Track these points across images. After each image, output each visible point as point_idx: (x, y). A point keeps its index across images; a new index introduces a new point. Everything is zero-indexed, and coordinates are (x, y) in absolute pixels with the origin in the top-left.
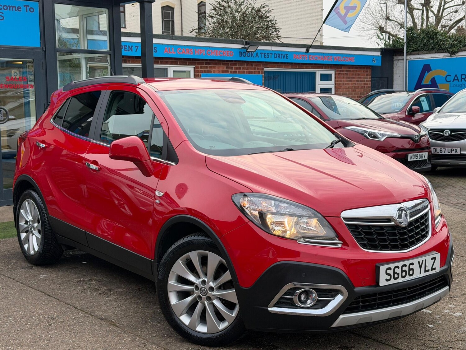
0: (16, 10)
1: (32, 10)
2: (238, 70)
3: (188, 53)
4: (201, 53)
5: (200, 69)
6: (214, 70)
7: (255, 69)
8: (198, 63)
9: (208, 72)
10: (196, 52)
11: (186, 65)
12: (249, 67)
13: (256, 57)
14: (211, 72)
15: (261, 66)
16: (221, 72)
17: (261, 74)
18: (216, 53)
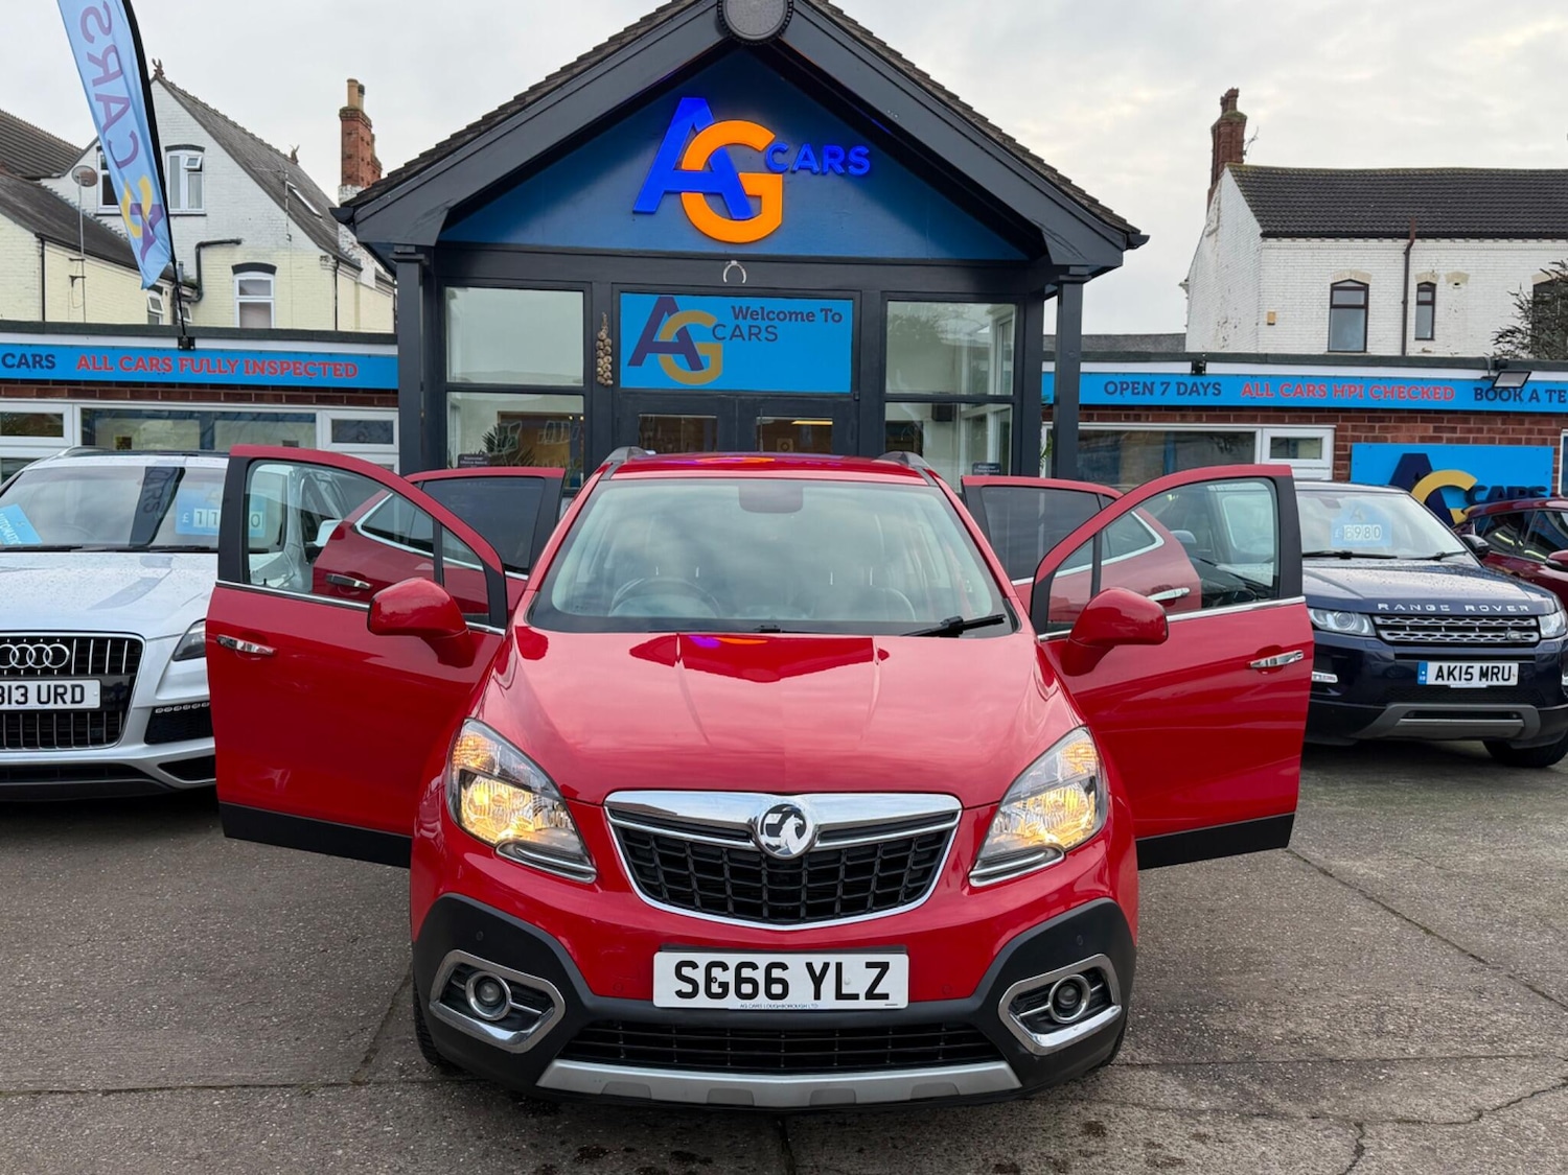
0: (803, 320)
1: (837, 318)
2: (1471, 436)
3: (1311, 394)
4: (1350, 392)
5: (1349, 433)
6: (1394, 434)
7: (1530, 431)
8: (1345, 419)
9: (1376, 440)
10: (1336, 391)
11: (1310, 422)
12: (1511, 427)
13: (1530, 400)
14: (1385, 440)
15: (1550, 424)
16: (1417, 439)
17: (1552, 444)
18: (1400, 392)
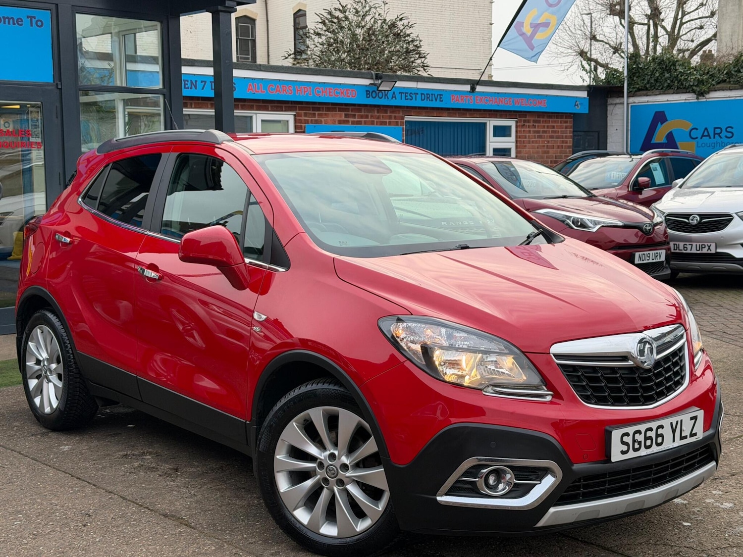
0: (14, 24)
1: (39, 23)
2: (363, 120)
3: (284, 92)
4: (305, 92)
5: (303, 118)
6: (325, 119)
7: (390, 117)
8: (301, 109)
9: (317, 122)
10: (298, 91)
11: (282, 110)
12: (381, 114)
13: (392, 98)
14: (321, 122)
15: (399, 114)
16: (337, 122)
17: (401, 125)
18: (330, 92)
